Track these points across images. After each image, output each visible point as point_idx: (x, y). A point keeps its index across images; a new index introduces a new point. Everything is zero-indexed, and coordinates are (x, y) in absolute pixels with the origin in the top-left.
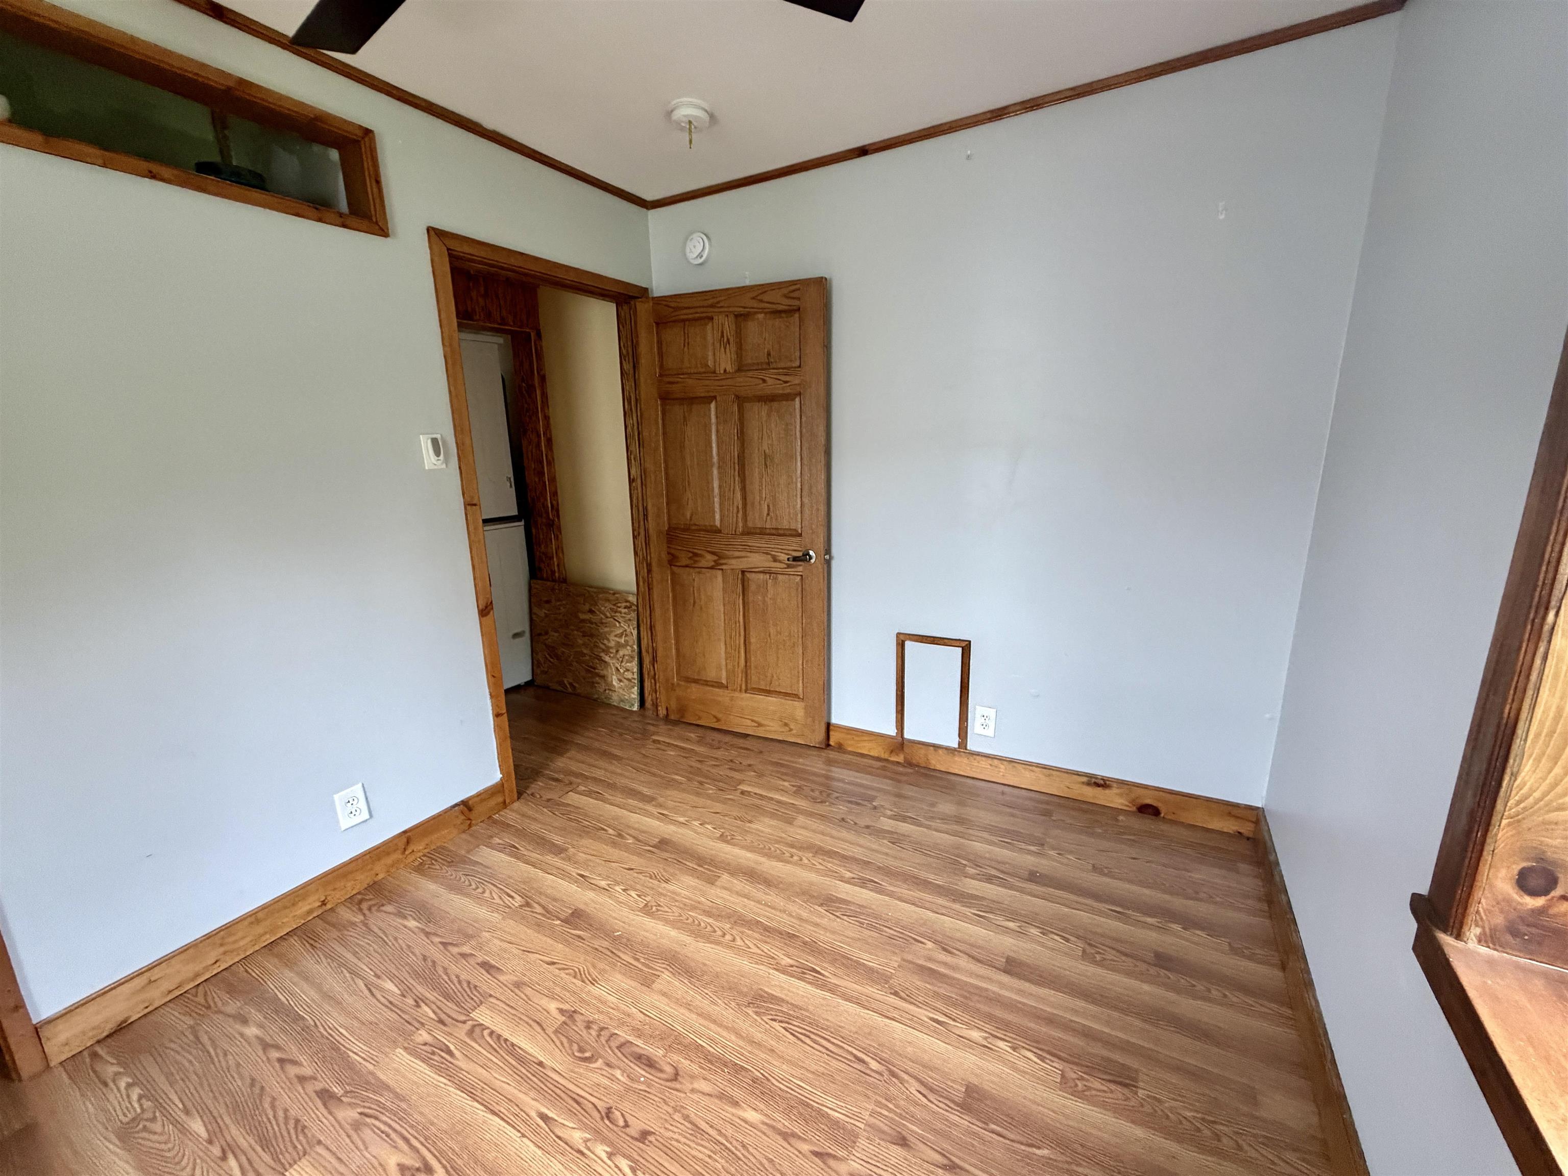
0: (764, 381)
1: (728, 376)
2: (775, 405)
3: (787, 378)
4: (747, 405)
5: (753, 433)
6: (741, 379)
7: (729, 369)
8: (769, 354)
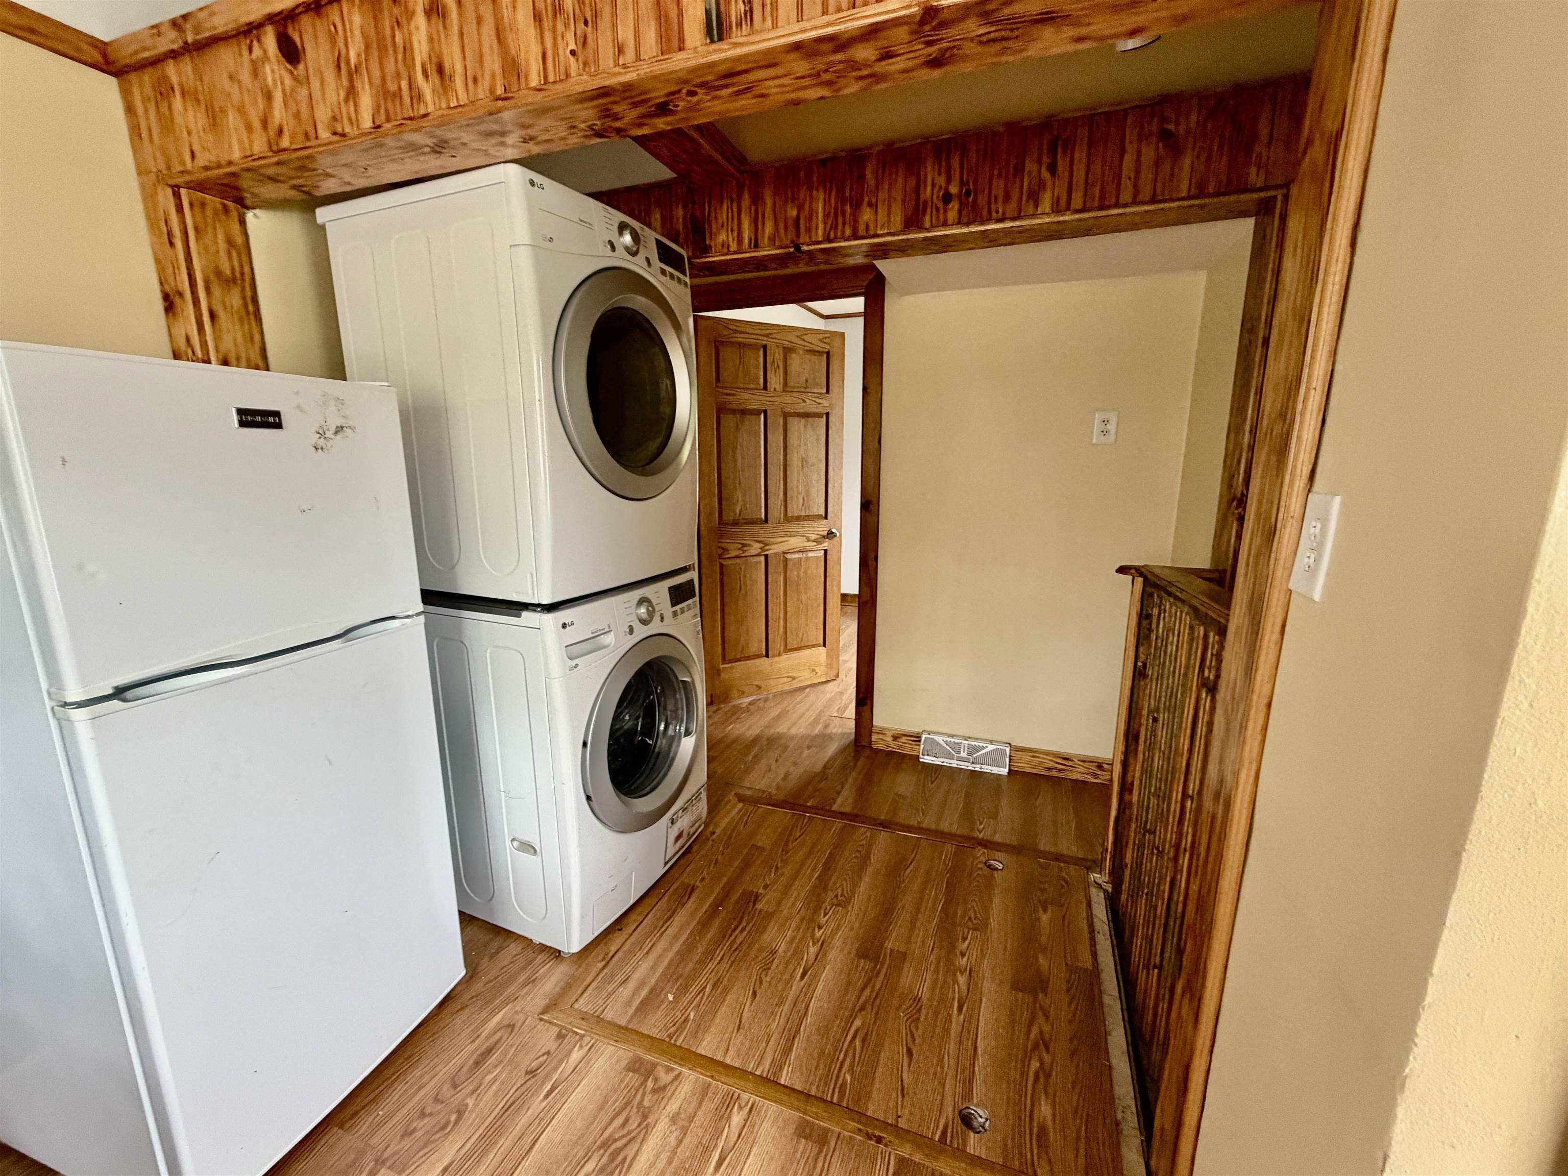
0: (804, 401)
1: (777, 394)
2: (810, 420)
3: (818, 401)
4: (790, 419)
5: (793, 440)
6: (787, 398)
7: (778, 388)
8: (807, 381)
